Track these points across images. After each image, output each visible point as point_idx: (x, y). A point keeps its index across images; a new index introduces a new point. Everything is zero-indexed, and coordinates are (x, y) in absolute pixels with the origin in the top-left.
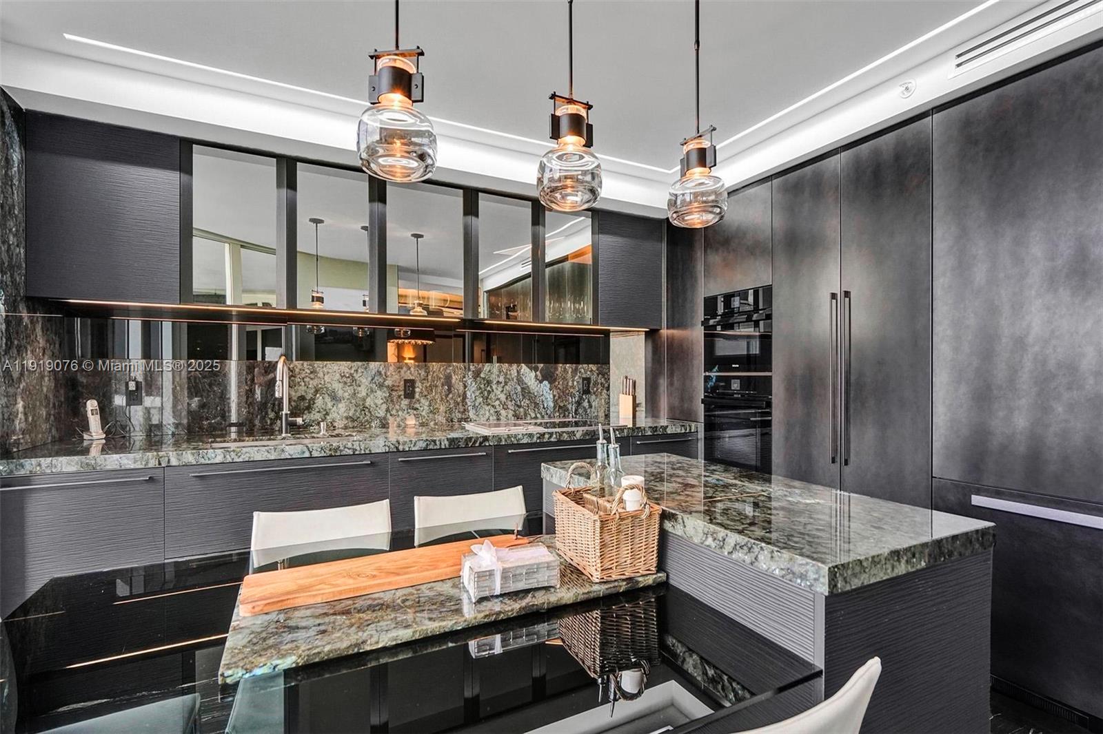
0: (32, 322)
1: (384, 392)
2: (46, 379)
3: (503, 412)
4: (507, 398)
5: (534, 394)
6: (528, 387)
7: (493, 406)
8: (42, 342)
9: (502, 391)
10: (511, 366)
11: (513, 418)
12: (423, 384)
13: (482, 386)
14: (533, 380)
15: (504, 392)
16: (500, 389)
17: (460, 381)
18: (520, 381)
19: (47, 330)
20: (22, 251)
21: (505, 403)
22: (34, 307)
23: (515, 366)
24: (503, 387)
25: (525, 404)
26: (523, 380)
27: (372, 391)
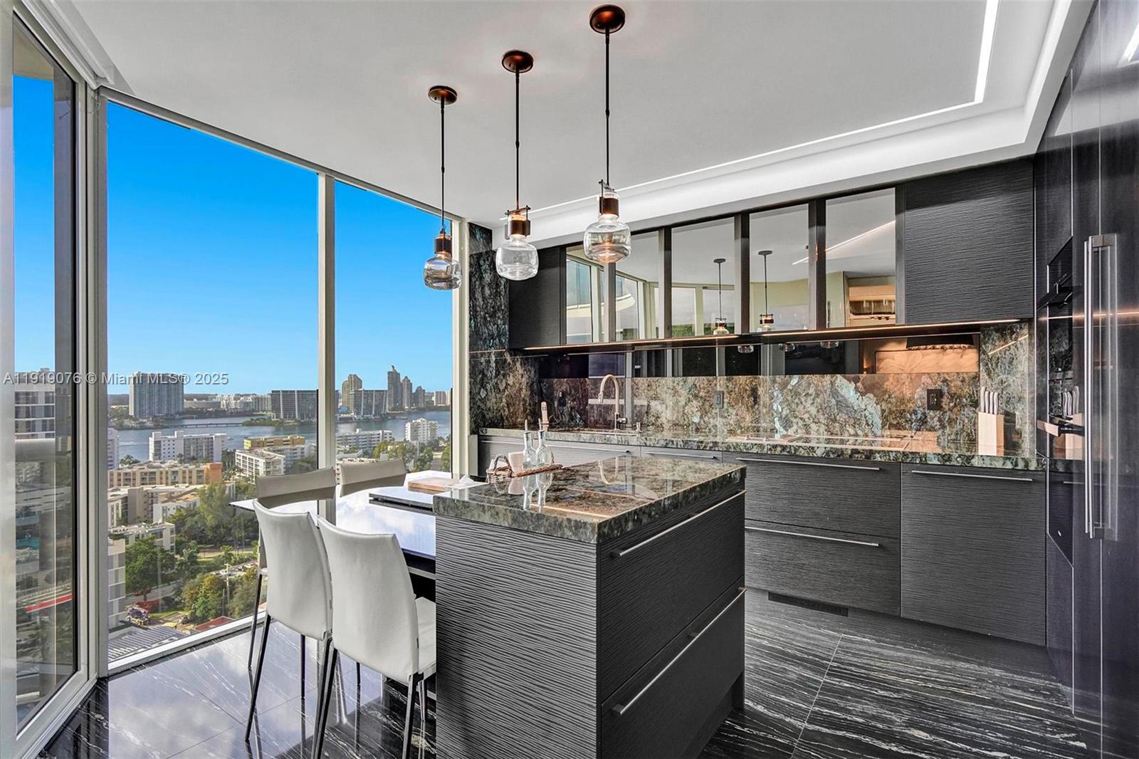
0: (513, 361)
1: (699, 402)
2: (524, 390)
3: (814, 426)
4: (818, 411)
5: (853, 408)
6: (845, 399)
7: (801, 419)
8: (521, 371)
9: (813, 403)
10: (824, 378)
11: (825, 433)
12: (731, 395)
13: (789, 398)
14: (852, 393)
15: (815, 405)
16: (810, 401)
17: (766, 393)
18: (835, 393)
19: (525, 364)
20: (507, 326)
21: (815, 416)
22: (515, 353)
23: (828, 377)
24: (814, 400)
25: (841, 419)
26: (839, 393)
27: (689, 401)
